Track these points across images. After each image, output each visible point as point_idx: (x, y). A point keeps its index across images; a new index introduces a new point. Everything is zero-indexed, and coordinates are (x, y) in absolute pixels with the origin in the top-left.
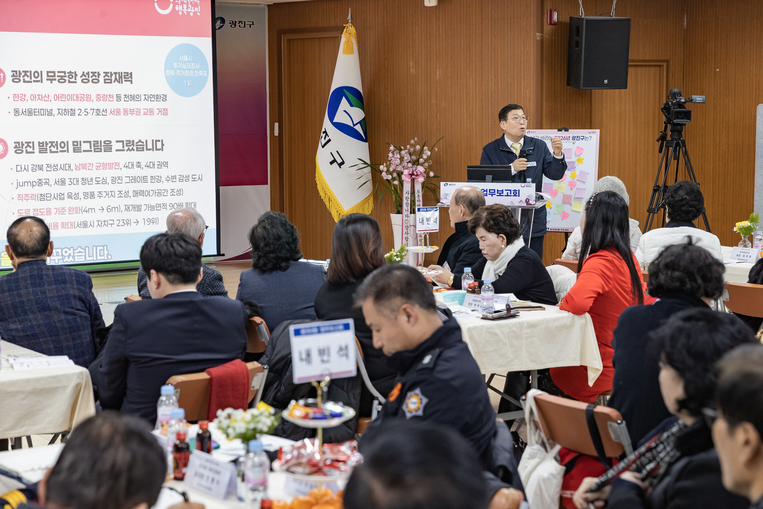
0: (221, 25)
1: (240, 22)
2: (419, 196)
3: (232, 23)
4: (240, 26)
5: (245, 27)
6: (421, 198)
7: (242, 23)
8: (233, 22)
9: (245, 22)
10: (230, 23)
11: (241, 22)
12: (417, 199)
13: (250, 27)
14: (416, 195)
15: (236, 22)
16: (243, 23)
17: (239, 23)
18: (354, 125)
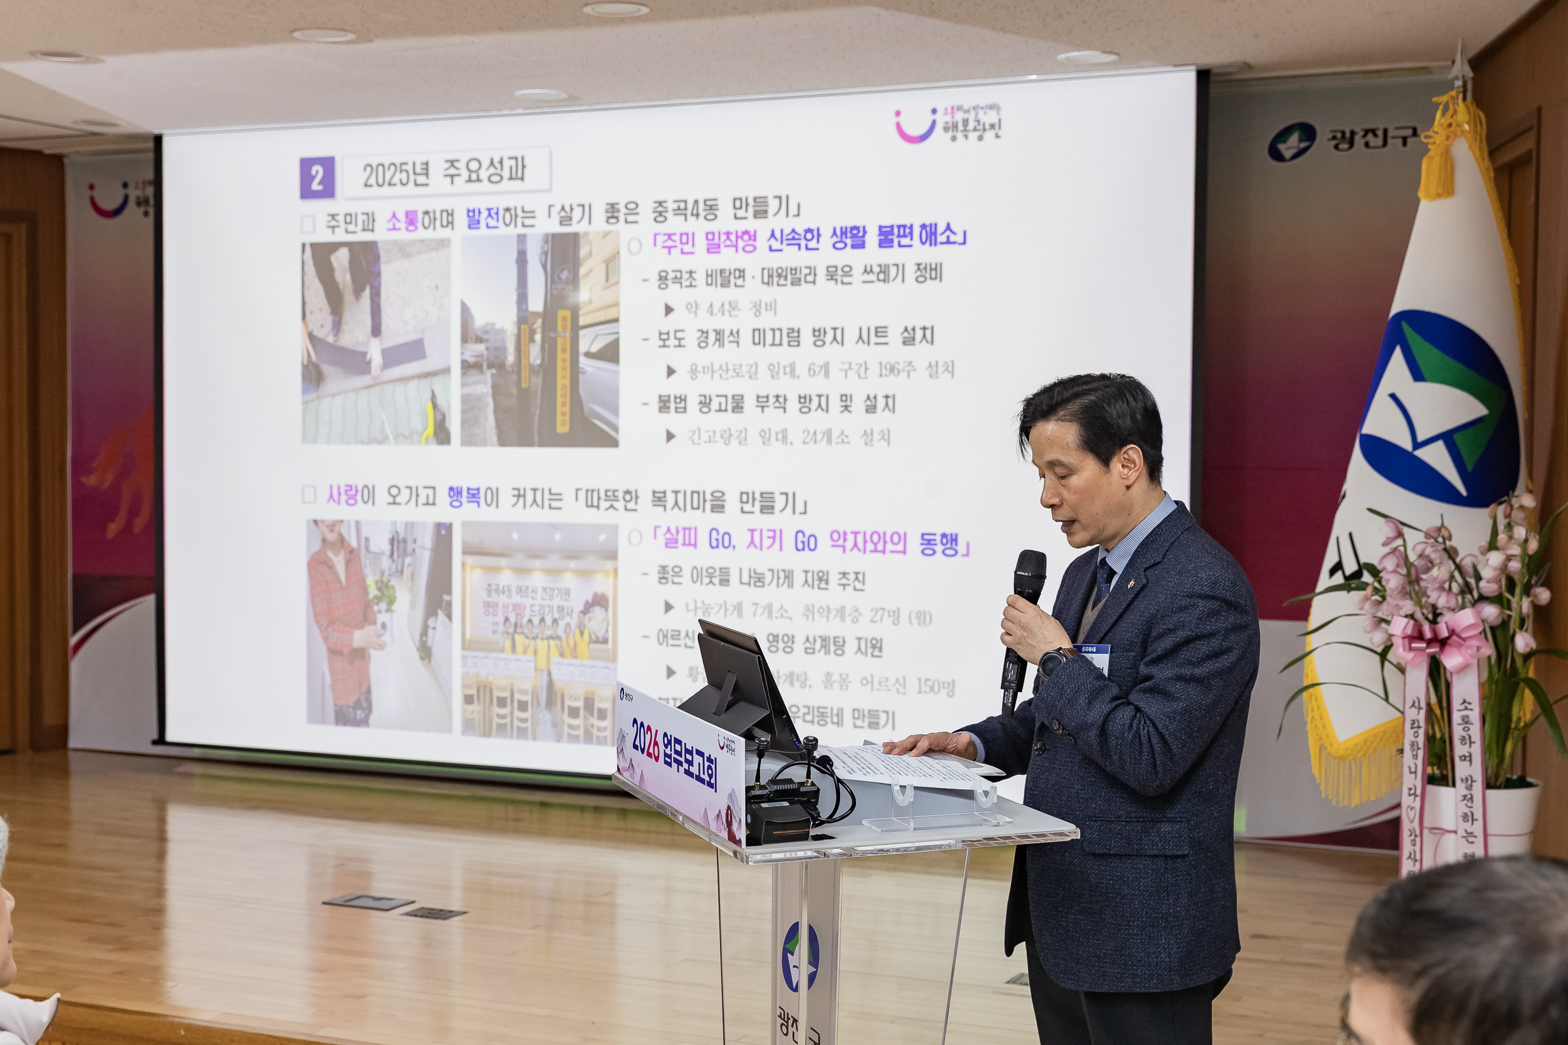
0: (1303, 145)
1: (1367, 132)
2: (1466, 720)
3: (1339, 135)
4: (1367, 145)
5: (1385, 144)
6: (1475, 731)
7: (1376, 135)
8: (1343, 133)
9: (1385, 131)
10: (1334, 138)
11: (1374, 132)
12: (1458, 731)
13: (1405, 143)
14: (1457, 717)
15: (1353, 133)
16: (1380, 133)
17: (1365, 136)
18: (1417, 445)
